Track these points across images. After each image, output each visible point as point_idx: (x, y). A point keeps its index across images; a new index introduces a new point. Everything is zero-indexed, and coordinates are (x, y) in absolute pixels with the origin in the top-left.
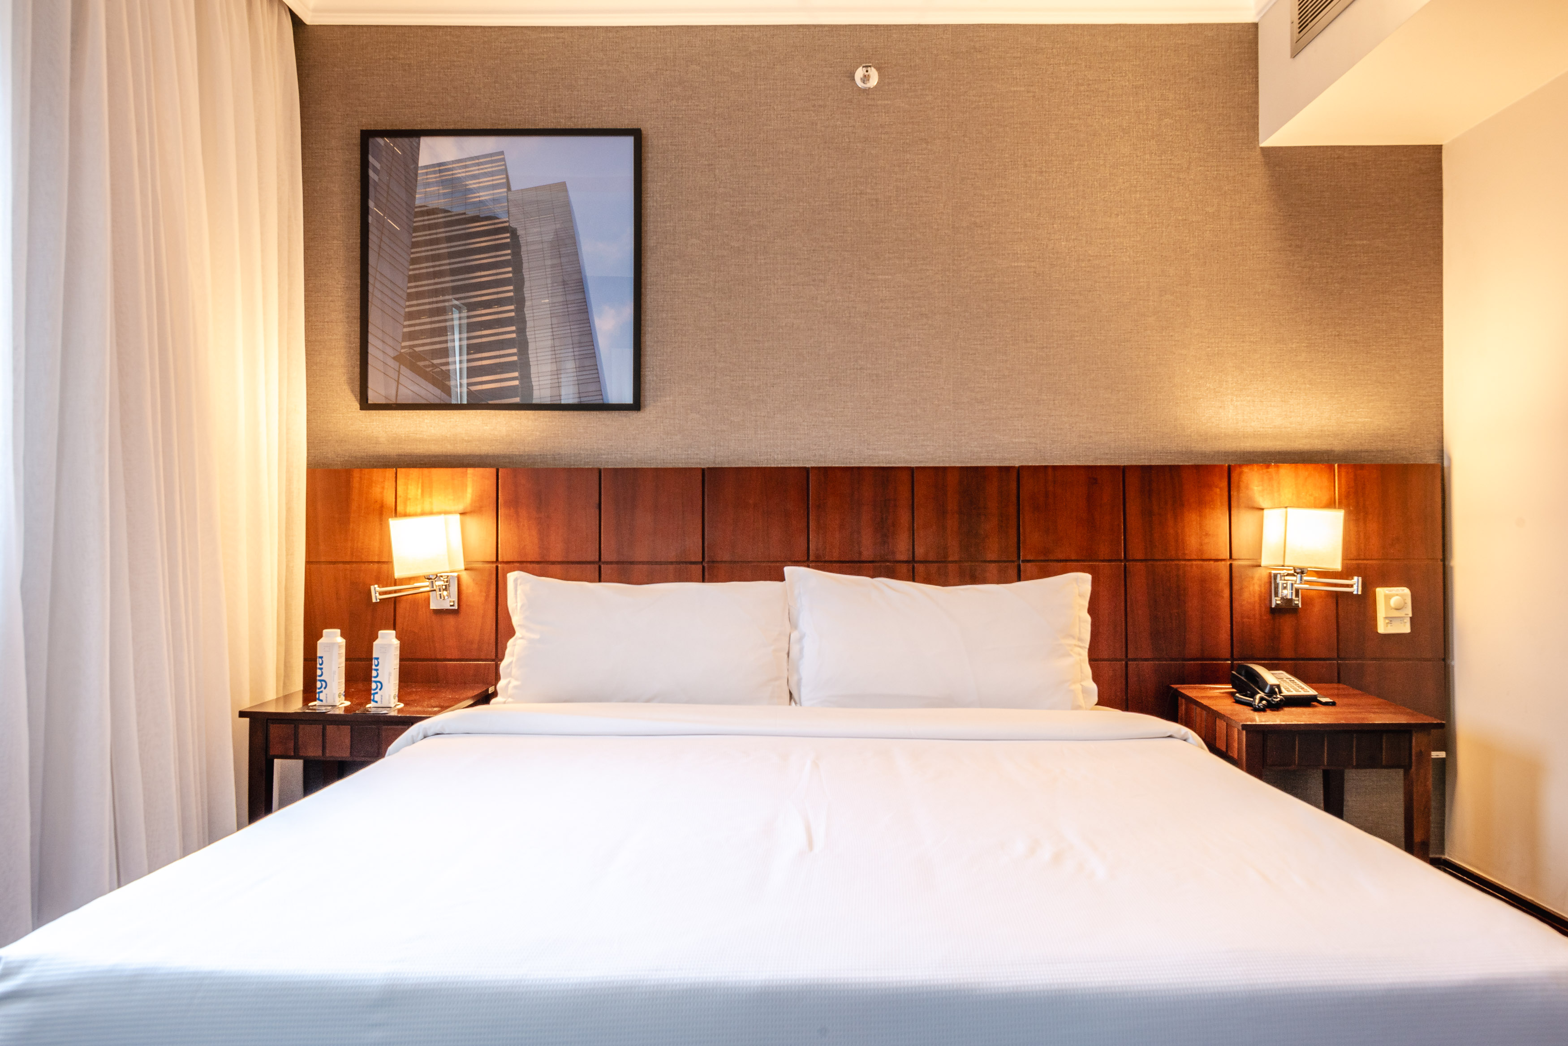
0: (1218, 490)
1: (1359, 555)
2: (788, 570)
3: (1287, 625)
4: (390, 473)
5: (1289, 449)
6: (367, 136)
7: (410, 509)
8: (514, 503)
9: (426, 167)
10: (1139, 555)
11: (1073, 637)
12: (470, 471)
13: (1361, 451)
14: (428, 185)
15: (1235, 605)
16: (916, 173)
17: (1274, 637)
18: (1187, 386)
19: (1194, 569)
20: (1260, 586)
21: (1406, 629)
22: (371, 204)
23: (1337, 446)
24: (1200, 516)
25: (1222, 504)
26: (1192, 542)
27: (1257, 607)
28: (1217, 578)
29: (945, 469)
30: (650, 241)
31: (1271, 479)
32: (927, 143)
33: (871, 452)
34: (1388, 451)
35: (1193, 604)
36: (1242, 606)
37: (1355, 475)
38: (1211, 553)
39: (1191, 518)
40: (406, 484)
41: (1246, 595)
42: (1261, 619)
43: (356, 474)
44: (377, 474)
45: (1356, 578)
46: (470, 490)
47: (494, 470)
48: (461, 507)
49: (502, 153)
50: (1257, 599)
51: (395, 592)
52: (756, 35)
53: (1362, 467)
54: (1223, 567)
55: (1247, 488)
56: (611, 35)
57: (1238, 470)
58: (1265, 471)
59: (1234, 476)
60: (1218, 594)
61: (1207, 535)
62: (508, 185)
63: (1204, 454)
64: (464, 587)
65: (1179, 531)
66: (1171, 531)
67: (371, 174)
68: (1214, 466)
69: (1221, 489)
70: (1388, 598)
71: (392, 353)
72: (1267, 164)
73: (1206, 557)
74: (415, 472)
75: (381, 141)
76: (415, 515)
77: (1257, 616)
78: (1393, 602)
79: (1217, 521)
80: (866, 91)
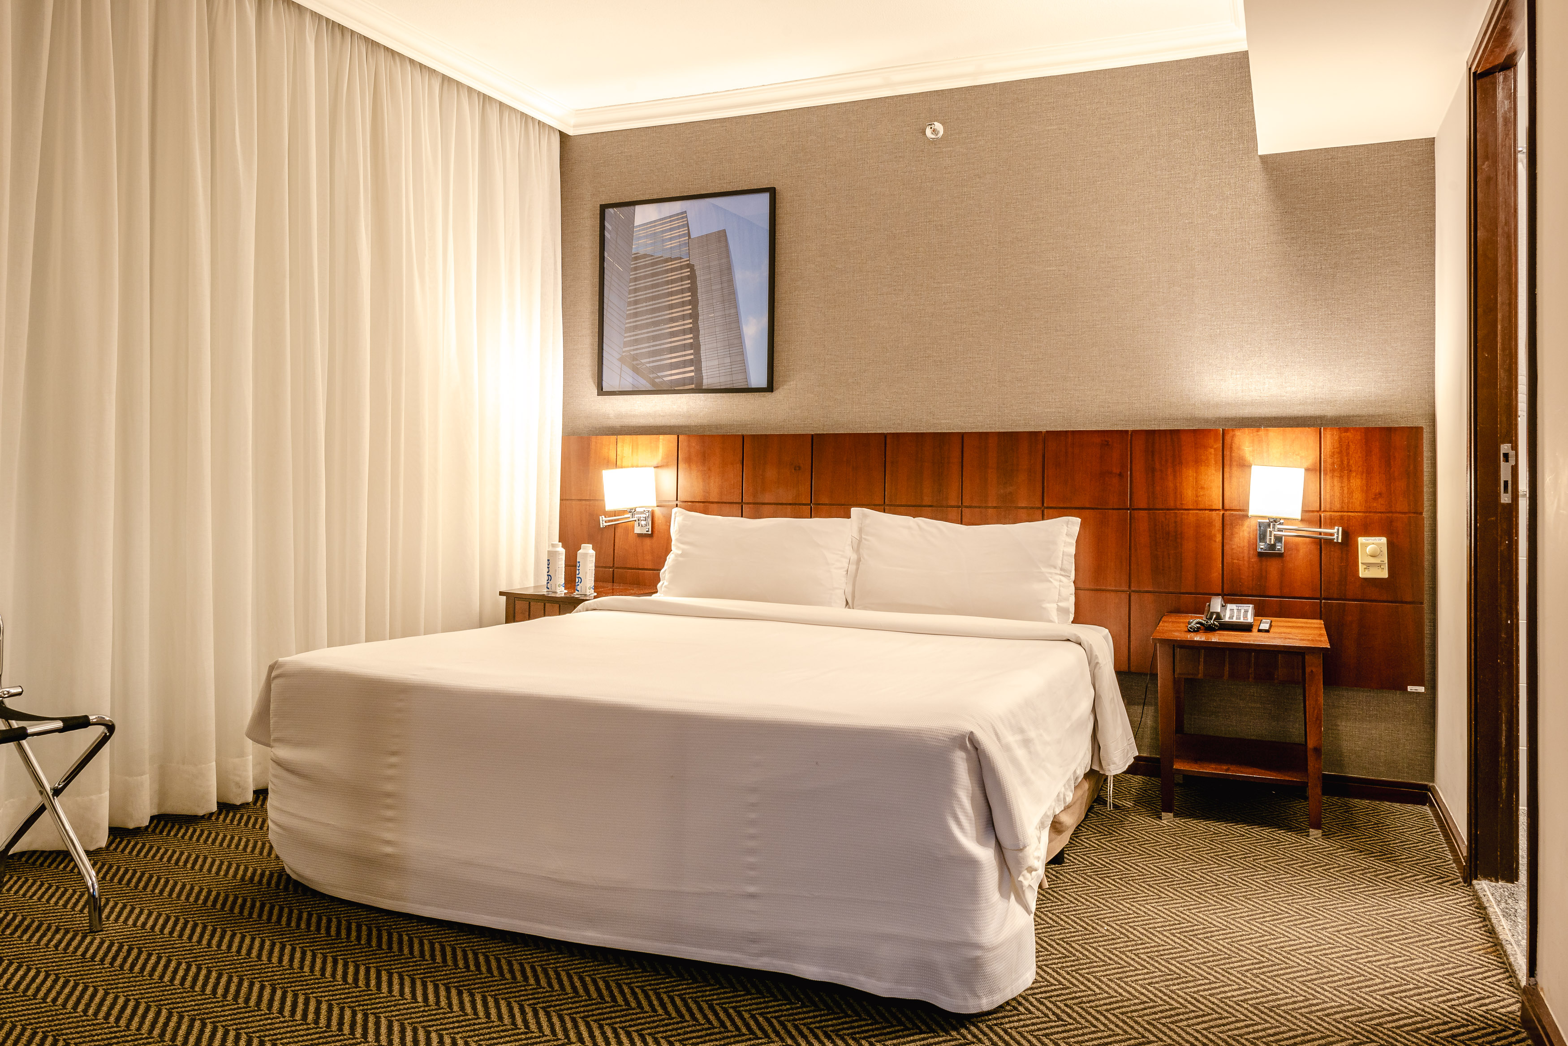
0: (1212, 450)
1: (1342, 507)
2: (854, 511)
3: (1273, 568)
4: (613, 438)
5: (1284, 415)
6: (603, 208)
7: (625, 463)
8: (689, 460)
9: (640, 226)
10: (1143, 505)
11: (1055, 568)
12: (661, 437)
13: (1353, 416)
14: (639, 238)
15: (1227, 547)
16: (971, 202)
17: (1262, 576)
18: (1193, 363)
19: (1191, 517)
20: (1249, 533)
21: (1384, 574)
22: (606, 254)
23: (1330, 411)
24: (1196, 472)
25: (1216, 463)
26: (1189, 494)
27: (1246, 551)
28: (1211, 524)
29: (987, 434)
30: (780, 268)
31: (1260, 441)
32: (980, 177)
33: (935, 421)
34: (1379, 416)
35: (1189, 546)
36: (1232, 549)
37: (1340, 437)
38: (1205, 502)
39: (1189, 474)
40: (623, 446)
41: (1236, 540)
42: (1249, 561)
43: (593, 439)
44: (605, 438)
45: (1336, 528)
46: (661, 450)
47: (676, 437)
48: (655, 463)
49: (685, 212)
50: (1246, 544)
51: (615, 520)
52: (856, 108)
53: (1347, 430)
54: (1216, 517)
55: (1239, 448)
56: (756, 120)
57: (1231, 433)
58: (1255, 434)
59: (1228, 438)
60: (1211, 538)
61: (1202, 488)
62: (689, 234)
63: (1207, 420)
64: (656, 519)
65: (1178, 485)
66: (1171, 485)
67: (606, 234)
68: (1210, 430)
69: (1215, 449)
70: (1365, 545)
71: (618, 356)
73: (1201, 506)
74: (628, 438)
75: (611, 210)
76: (628, 467)
77: (1246, 558)
78: (1369, 549)
79: (1211, 479)
80: (934, 142)
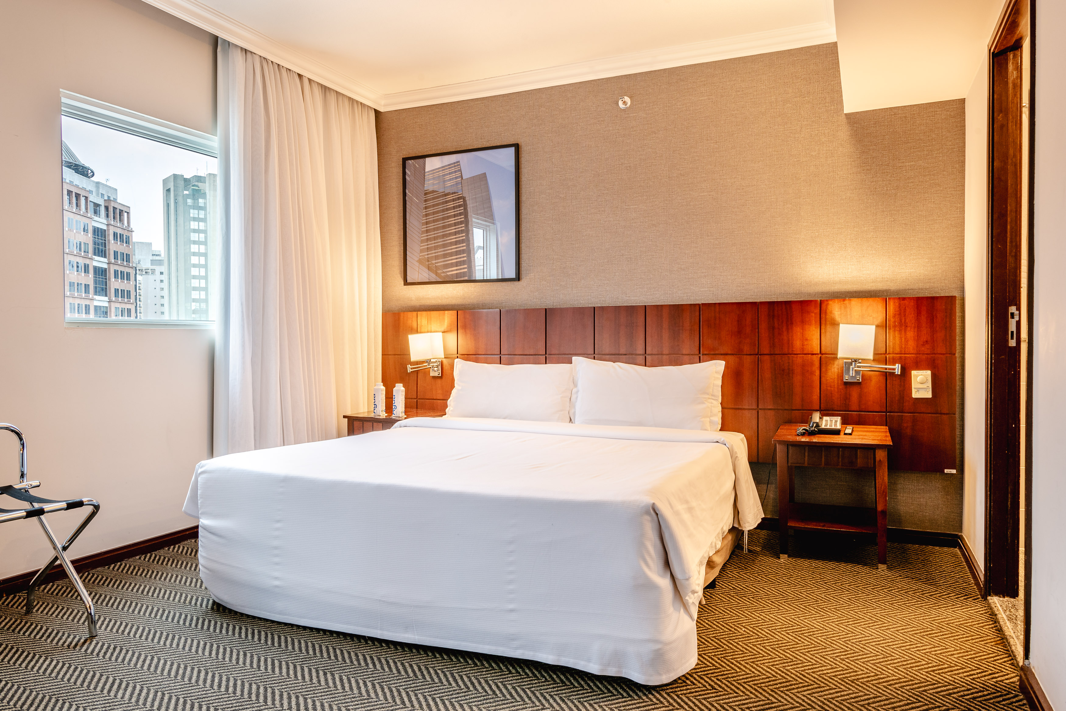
0: (813, 314)
1: (901, 351)
2: (574, 358)
3: (855, 393)
4: (415, 313)
5: (862, 290)
6: (405, 160)
7: (423, 330)
8: (465, 327)
9: (429, 172)
10: (767, 351)
11: (708, 394)
12: (446, 312)
13: (908, 289)
14: (429, 180)
15: (823, 379)
16: (650, 150)
17: (847, 398)
18: (800, 256)
19: (799, 360)
20: (838, 369)
21: (929, 395)
22: (407, 191)
23: (893, 286)
24: (803, 329)
25: (816, 322)
26: (797, 344)
27: (836, 381)
28: (812, 364)
29: (662, 306)
30: (523, 198)
31: (845, 308)
32: (655, 133)
33: (627, 298)
34: (926, 289)
35: (797, 379)
36: (827, 380)
37: (900, 304)
38: (808, 349)
39: (797, 331)
40: (421, 319)
41: (830, 374)
42: (838, 388)
43: (402, 315)
44: (410, 314)
45: (897, 365)
46: (446, 321)
47: (456, 312)
48: (443, 329)
49: (459, 162)
50: (836, 377)
51: (417, 368)
52: (571, 88)
53: (904, 299)
54: (816, 359)
55: (831, 312)
56: (505, 98)
57: (826, 303)
58: (842, 303)
59: (824, 306)
60: (812, 373)
61: (807, 340)
62: (462, 177)
63: (809, 294)
64: (444, 366)
65: (790, 338)
66: (785, 338)
67: (407, 177)
68: (811, 301)
69: (815, 314)
70: (917, 376)
71: (417, 259)
72: (849, 123)
73: (805, 352)
74: (424, 313)
75: (410, 161)
76: (425, 332)
77: (836, 386)
78: (919, 379)
79: (813, 334)
80: (624, 110)
